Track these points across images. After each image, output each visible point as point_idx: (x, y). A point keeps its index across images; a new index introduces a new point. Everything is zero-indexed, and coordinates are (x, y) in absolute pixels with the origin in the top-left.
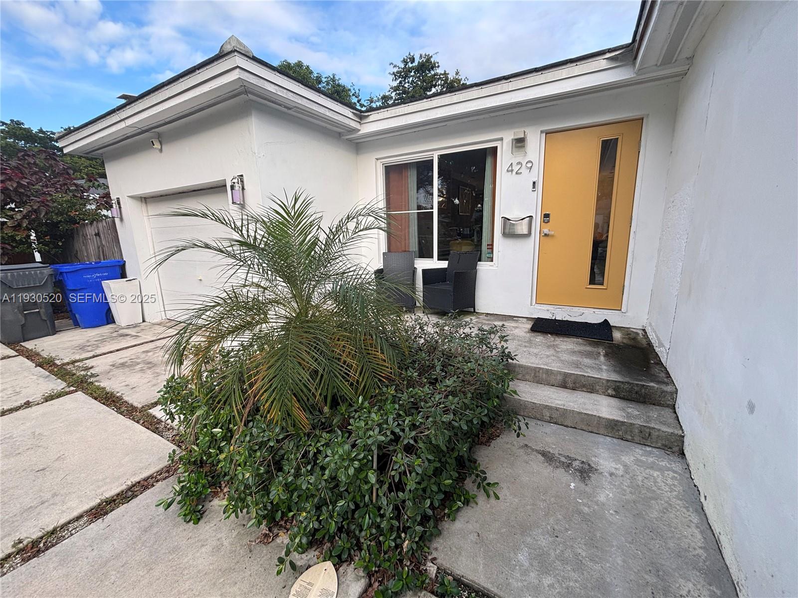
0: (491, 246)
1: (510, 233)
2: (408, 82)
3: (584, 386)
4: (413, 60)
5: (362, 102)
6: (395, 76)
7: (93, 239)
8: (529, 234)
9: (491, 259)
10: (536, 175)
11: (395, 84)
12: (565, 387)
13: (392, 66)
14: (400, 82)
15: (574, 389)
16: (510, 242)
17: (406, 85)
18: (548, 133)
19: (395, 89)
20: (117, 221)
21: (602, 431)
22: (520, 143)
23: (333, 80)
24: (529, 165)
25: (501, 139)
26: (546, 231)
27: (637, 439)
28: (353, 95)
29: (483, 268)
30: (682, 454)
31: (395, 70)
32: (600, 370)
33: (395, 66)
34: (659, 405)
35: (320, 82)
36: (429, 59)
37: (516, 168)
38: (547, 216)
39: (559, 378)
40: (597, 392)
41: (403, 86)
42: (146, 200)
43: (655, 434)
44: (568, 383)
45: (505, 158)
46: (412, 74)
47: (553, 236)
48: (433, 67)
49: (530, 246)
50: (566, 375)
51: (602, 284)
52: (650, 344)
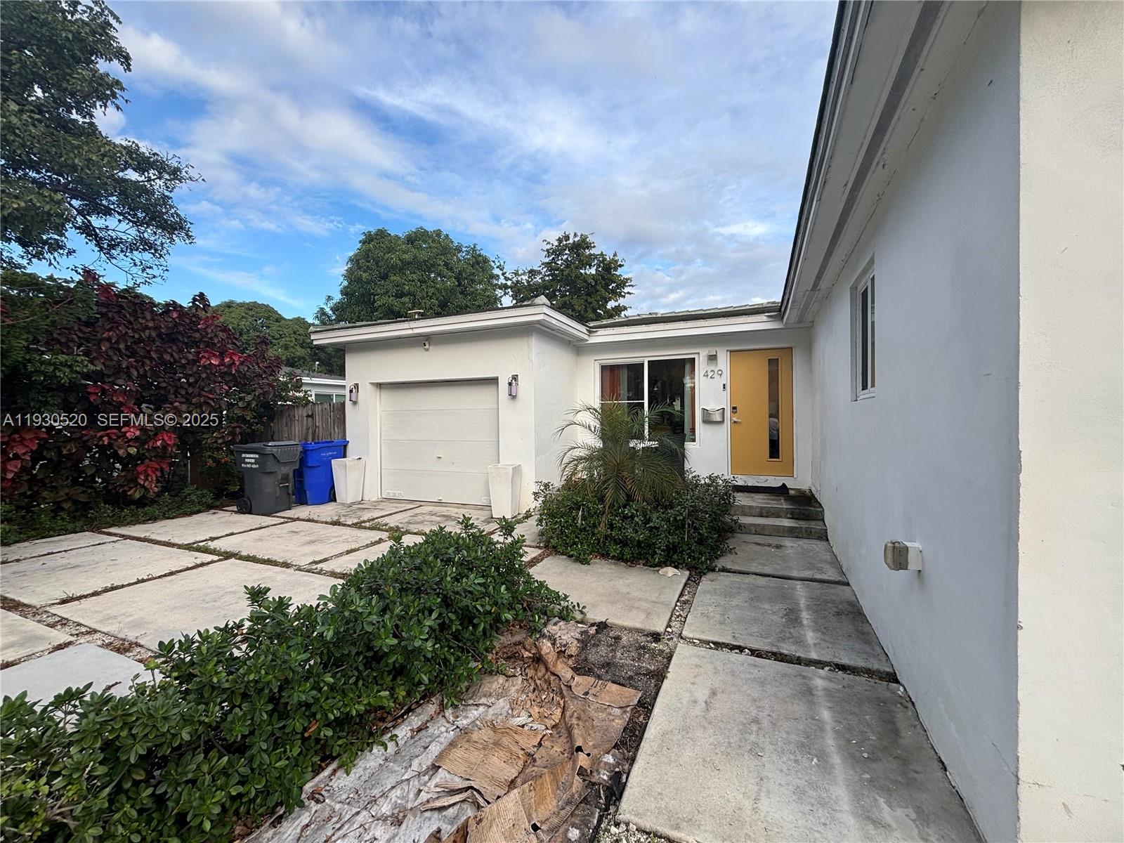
0: (693, 430)
1: (708, 420)
2: (562, 259)
3: (773, 514)
4: (567, 238)
5: (507, 275)
6: (548, 252)
7: (302, 420)
8: (722, 422)
9: (694, 440)
10: (726, 379)
11: (547, 260)
12: (762, 516)
13: (545, 243)
14: (553, 259)
15: (767, 517)
16: (708, 427)
17: (560, 262)
18: (731, 351)
19: (547, 265)
20: (348, 404)
21: (786, 535)
22: (712, 358)
23: (474, 249)
24: (720, 372)
25: (699, 353)
26: (735, 419)
27: (805, 536)
28: (497, 267)
29: (689, 446)
30: (828, 540)
31: (549, 247)
32: (781, 504)
33: (549, 243)
34: (817, 520)
35: (460, 251)
36: (584, 239)
37: (710, 374)
38: (734, 408)
39: (758, 510)
40: (781, 517)
41: (555, 263)
42: (380, 386)
43: (813, 531)
44: (762, 513)
45: (701, 366)
46: (567, 252)
47: (740, 423)
48: (589, 246)
49: (725, 430)
50: (762, 508)
51: (778, 458)
52: (813, 495)
